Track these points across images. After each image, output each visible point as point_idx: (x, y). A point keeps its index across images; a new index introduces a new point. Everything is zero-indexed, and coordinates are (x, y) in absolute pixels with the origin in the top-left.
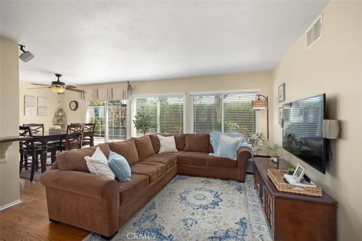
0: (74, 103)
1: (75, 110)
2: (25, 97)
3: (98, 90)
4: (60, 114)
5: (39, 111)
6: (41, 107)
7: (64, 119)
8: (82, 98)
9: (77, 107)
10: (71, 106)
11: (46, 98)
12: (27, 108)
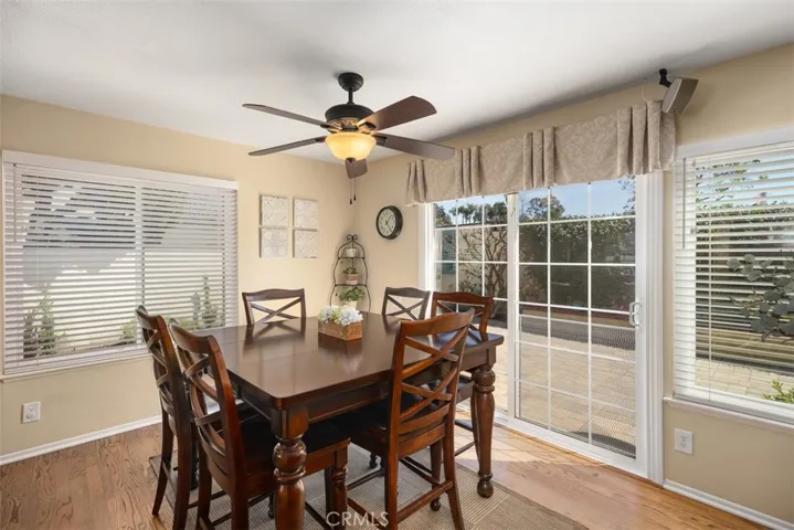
0: (391, 213)
1: (393, 237)
2: (261, 201)
3: (483, 152)
4: (351, 253)
5: (297, 243)
6: (303, 230)
7: (360, 266)
8: (416, 192)
9: (399, 226)
10: (382, 224)
11: (314, 201)
12: (267, 235)
